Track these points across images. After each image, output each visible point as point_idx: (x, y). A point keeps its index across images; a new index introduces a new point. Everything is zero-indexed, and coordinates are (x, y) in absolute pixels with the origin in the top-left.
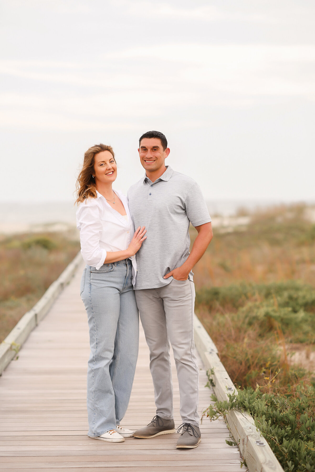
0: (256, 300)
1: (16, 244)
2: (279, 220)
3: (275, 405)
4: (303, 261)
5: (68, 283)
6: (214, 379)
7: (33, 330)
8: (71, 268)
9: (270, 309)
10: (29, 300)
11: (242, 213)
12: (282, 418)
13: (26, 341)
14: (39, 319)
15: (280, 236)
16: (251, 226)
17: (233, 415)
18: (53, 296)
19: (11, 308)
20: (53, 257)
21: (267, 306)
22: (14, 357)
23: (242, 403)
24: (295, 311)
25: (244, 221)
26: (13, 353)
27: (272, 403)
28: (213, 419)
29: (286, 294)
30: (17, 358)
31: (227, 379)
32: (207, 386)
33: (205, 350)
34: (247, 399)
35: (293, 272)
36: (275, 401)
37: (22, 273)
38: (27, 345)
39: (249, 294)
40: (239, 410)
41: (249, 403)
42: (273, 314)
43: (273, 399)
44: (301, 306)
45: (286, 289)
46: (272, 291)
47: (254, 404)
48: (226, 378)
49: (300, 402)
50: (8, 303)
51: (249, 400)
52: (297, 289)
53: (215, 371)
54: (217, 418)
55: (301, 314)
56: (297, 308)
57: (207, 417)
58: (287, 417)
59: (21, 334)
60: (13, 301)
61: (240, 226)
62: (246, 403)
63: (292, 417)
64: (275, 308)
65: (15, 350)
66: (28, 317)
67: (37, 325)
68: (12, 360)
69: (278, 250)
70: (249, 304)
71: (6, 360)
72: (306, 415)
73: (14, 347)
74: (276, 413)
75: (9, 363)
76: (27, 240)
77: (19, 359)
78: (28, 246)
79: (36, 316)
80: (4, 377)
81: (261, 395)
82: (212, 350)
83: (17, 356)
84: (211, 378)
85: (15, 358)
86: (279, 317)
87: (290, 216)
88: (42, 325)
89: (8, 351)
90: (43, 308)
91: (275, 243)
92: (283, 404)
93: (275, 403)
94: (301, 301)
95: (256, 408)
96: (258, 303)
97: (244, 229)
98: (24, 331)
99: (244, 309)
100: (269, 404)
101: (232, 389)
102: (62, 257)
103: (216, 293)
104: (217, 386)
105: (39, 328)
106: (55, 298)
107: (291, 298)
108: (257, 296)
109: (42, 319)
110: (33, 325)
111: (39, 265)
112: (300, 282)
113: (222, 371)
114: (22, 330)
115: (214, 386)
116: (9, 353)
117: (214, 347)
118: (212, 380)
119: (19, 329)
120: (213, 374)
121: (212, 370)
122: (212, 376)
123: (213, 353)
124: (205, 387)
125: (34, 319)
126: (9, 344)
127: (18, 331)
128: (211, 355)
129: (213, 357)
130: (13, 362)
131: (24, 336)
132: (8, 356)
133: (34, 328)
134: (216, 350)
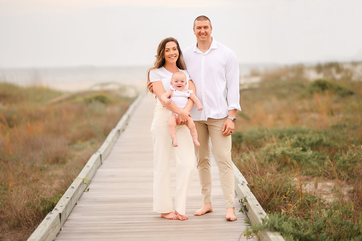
0: (273, 142)
1: (80, 99)
2: (284, 78)
3: (298, 226)
4: (305, 111)
5: (123, 130)
6: (247, 206)
8: (125, 118)
9: (285, 149)
10: (92, 143)
11: (254, 74)
12: (306, 237)
13: (93, 176)
14: (103, 158)
15: (285, 91)
16: (262, 84)
17: (266, 235)
18: (113, 140)
19: (78, 150)
20: (109, 110)
21: (283, 146)
23: (273, 225)
24: (304, 150)
25: (256, 80)
26: (85, 185)
27: (296, 225)
28: (249, 238)
29: (296, 137)
30: (88, 190)
31: (258, 205)
32: (241, 211)
33: (239, 183)
34: (277, 222)
35: (297, 119)
36: (298, 224)
37: (85, 122)
38: (95, 179)
39: (266, 137)
40: (271, 230)
41: (279, 225)
42: (287, 152)
43: (296, 222)
44: (309, 146)
45: (295, 133)
46: (285, 134)
47: (283, 226)
49: (318, 223)
50: (76, 146)
51: (279, 222)
52: (303, 132)
53: (247, 199)
54: (252, 237)
55: (310, 153)
56: (307, 147)
57: (244, 236)
58: (309, 236)
59: (90, 171)
60: (80, 144)
61: (253, 84)
62: (276, 225)
63: (313, 236)
64: (289, 147)
65: (86, 183)
66: (95, 157)
67: (102, 164)
68: (84, 191)
69: (284, 103)
70: (268, 145)
71: (80, 192)
72: (324, 234)
73: (85, 182)
74: (301, 232)
75: (82, 194)
76: (88, 96)
78: (90, 101)
79: (101, 155)
80: (78, 205)
81: (287, 218)
82: (243, 182)
83: (88, 188)
84: (244, 205)
85: (86, 190)
86: (293, 154)
87: (292, 75)
88: (105, 162)
89: (81, 184)
90: (106, 150)
91: (281, 96)
92: (305, 225)
93: (299, 225)
94: (308, 142)
95: (285, 229)
96: (275, 144)
97: (256, 86)
98: (92, 168)
99: (264, 149)
100: (294, 226)
101: (263, 214)
102: (116, 109)
104: (249, 211)
105: (103, 166)
106: (114, 142)
107: (300, 139)
108: (274, 139)
109: (105, 159)
110: (99, 163)
111: (99, 115)
112: (304, 127)
113: (253, 199)
114: (91, 167)
115: (247, 211)
116: (82, 186)
117: (244, 180)
118: (245, 207)
119: (88, 166)
120: (246, 201)
121: (245, 199)
122: (245, 203)
123: (244, 184)
124: (239, 211)
125: (100, 158)
126: (82, 179)
127: (88, 168)
128: (243, 186)
129: (244, 188)
130: (85, 193)
131: (92, 172)
132: (81, 189)
133: (100, 166)
134: (246, 182)
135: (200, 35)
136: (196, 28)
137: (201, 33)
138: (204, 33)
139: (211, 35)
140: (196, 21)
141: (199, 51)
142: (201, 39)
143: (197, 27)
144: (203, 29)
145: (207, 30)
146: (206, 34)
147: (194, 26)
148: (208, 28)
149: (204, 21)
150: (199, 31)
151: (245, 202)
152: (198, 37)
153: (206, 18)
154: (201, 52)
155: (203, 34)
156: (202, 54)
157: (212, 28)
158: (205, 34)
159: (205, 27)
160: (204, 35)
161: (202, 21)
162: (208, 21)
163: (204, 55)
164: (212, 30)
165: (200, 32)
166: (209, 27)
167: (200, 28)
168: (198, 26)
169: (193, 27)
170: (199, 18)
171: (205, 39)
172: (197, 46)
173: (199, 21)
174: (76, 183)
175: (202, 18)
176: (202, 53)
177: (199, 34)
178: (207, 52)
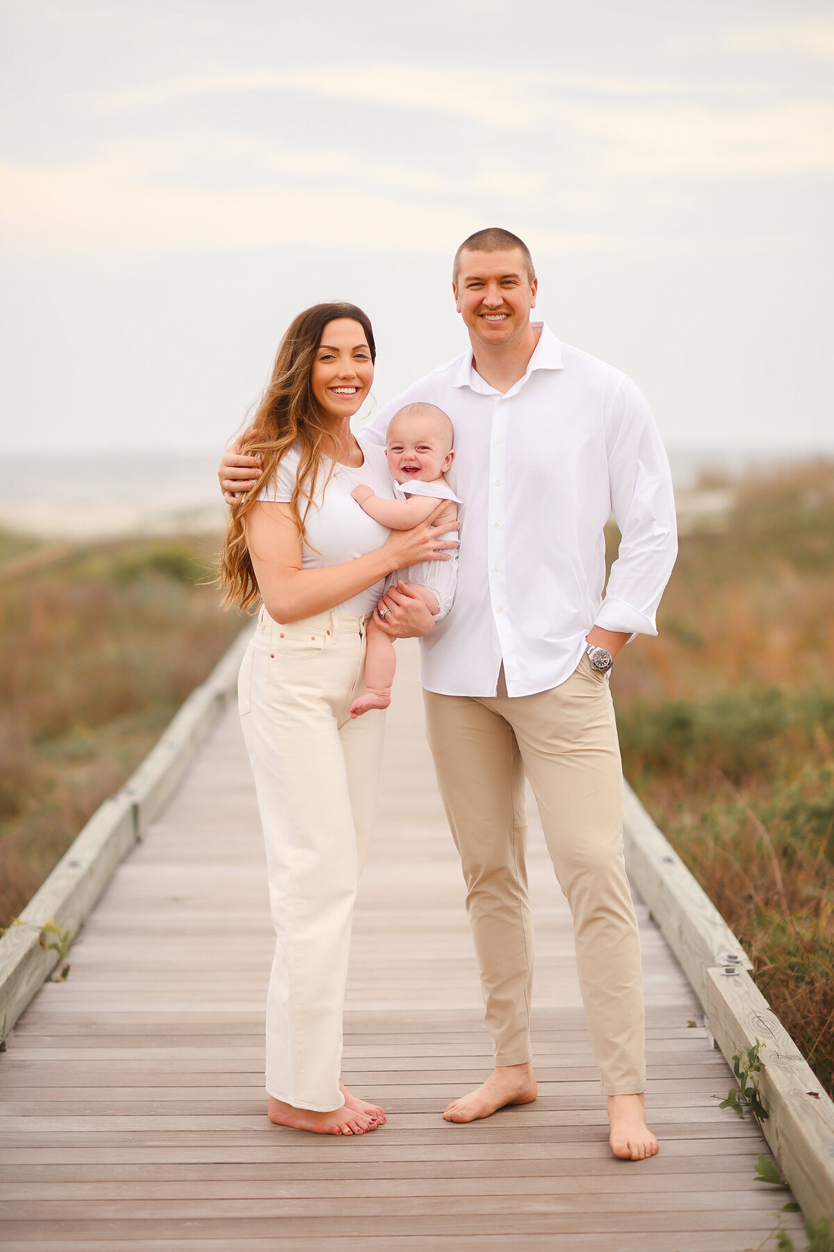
0: (821, 756)
1: (99, 567)
6: (761, 1088)
7: (122, 860)
10: (125, 737)
13: (98, 903)
14: (143, 818)
15: (820, 545)
19: (75, 759)
22: (54, 970)
26: (52, 955)
30: (65, 974)
31: (816, 1095)
32: (731, 1104)
33: (712, 962)
38: (104, 917)
48: (811, 1094)
50: (67, 745)
53: (764, 1056)
59: (79, 886)
60: (82, 737)
65: (55, 946)
66: (109, 816)
67: (138, 840)
68: (48, 979)
69: (824, 586)
70: (809, 770)
71: (24, 990)
73: (52, 939)
75: (36, 994)
77: (71, 975)
78: (128, 574)
79: (135, 809)
80: (12, 1054)
82: (733, 959)
83: (64, 964)
84: (749, 1084)
85: (58, 975)
88: (156, 835)
89: (29, 955)
90: (160, 783)
98: (91, 871)
103: (680, 723)
104: (776, 1119)
105: (144, 851)
106: (199, 742)
109: (157, 818)
110: (127, 838)
113: (790, 1058)
114: (85, 866)
115: (764, 1114)
116: (34, 962)
117: (735, 948)
118: (753, 1093)
119: (74, 864)
120: (758, 1069)
121: (753, 1055)
122: (756, 1078)
123: (736, 972)
124: (723, 1106)
125: (130, 822)
126: (34, 929)
127: (72, 871)
128: (731, 979)
129: (742, 991)
130: (50, 986)
131: (91, 889)
132: (32, 974)
133: (130, 852)
134: (742, 956)
135: (482, 316)
136: (462, 283)
137: (486, 306)
138: (499, 307)
139: (534, 316)
140: (465, 252)
141: (479, 384)
142: (487, 334)
143: (469, 279)
144: (493, 287)
145: (512, 294)
146: (510, 310)
147: (457, 274)
148: (515, 283)
149: (498, 254)
150: (474, 296)
151: (754, 1073)
152: (472, 325)
153: (507, 239)
154: (488, 390)
155: (494, 310)
156: (495, 398)
157: (536, 282)
158: (503, 310)
159: (506, 281)
160: (498, 317)
161: (490, 251)
162: (516, 253)
163: (503, 402)
164: (538, 293)
165: (480, 303)
166: (524, 279)
167: (479, 283)
168: (473, 274)
169: (451, 280)
170: (476, 241)
171: (501, 334)
172: (474, 363)
173: (479, 255)
174: (10, 949)
175: (490, 239)
176: (499, 392)
177: (477, 313)
178: (515, 389)
